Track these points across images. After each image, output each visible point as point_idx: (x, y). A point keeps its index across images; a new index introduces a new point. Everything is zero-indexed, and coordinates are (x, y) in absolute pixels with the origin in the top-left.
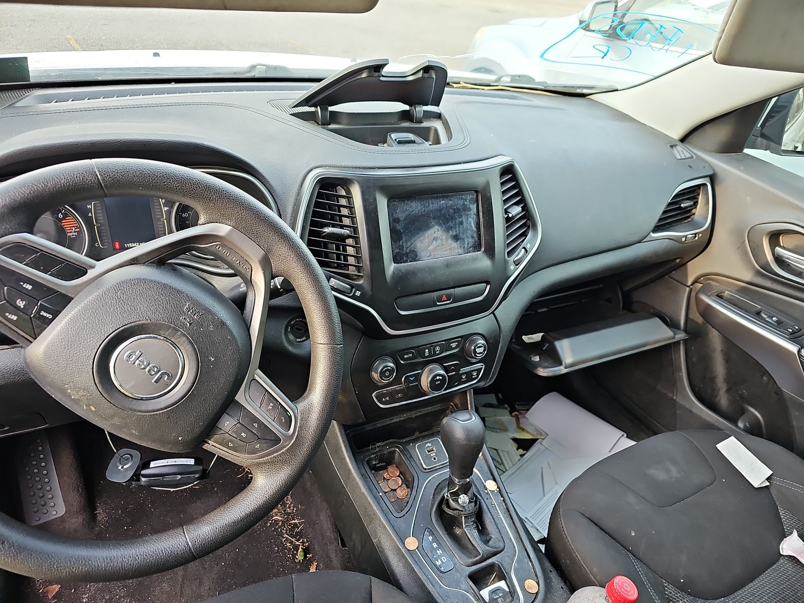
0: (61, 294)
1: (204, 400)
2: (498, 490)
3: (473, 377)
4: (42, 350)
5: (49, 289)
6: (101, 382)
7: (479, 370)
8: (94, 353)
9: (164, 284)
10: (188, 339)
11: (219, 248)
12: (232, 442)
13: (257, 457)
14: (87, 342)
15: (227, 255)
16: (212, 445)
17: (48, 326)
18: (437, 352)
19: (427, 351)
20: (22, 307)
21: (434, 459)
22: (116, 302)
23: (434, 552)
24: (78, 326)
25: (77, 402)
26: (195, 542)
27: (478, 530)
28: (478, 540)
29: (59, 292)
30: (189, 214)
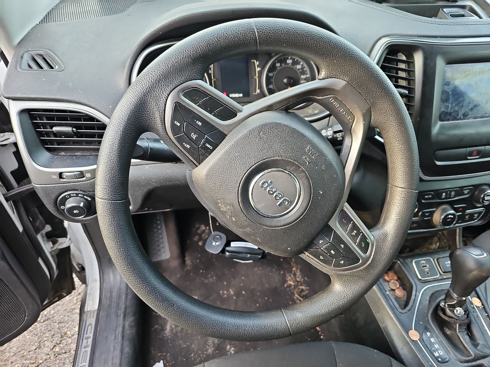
0: (220, 131)
1: (311, 223)
2: (482, 306)
3: (474, 218)
4: (205, 172)
5: (212, 126)
6: (242, 201)
7: (480, 213)
8: (240, 179)
9: (293, 129)
10: (306, 174)
11: (332, 100)
12: (323, 256)
13: (340, 270)
14: (237, 170)
15: (337, 107)
16: (307, 256)
17: (209, 155)
18: (452, 196)
19: (444, 194)
20: (194, 139)
21: (428, 273)
22: (259, 141)
23: (432, 346)
24: (231, 158)
25: (223, 213)
26: (292, 324)
27: (468, 335)
28: (470, 344)
29: (218, 129)
30: (274, 74)
